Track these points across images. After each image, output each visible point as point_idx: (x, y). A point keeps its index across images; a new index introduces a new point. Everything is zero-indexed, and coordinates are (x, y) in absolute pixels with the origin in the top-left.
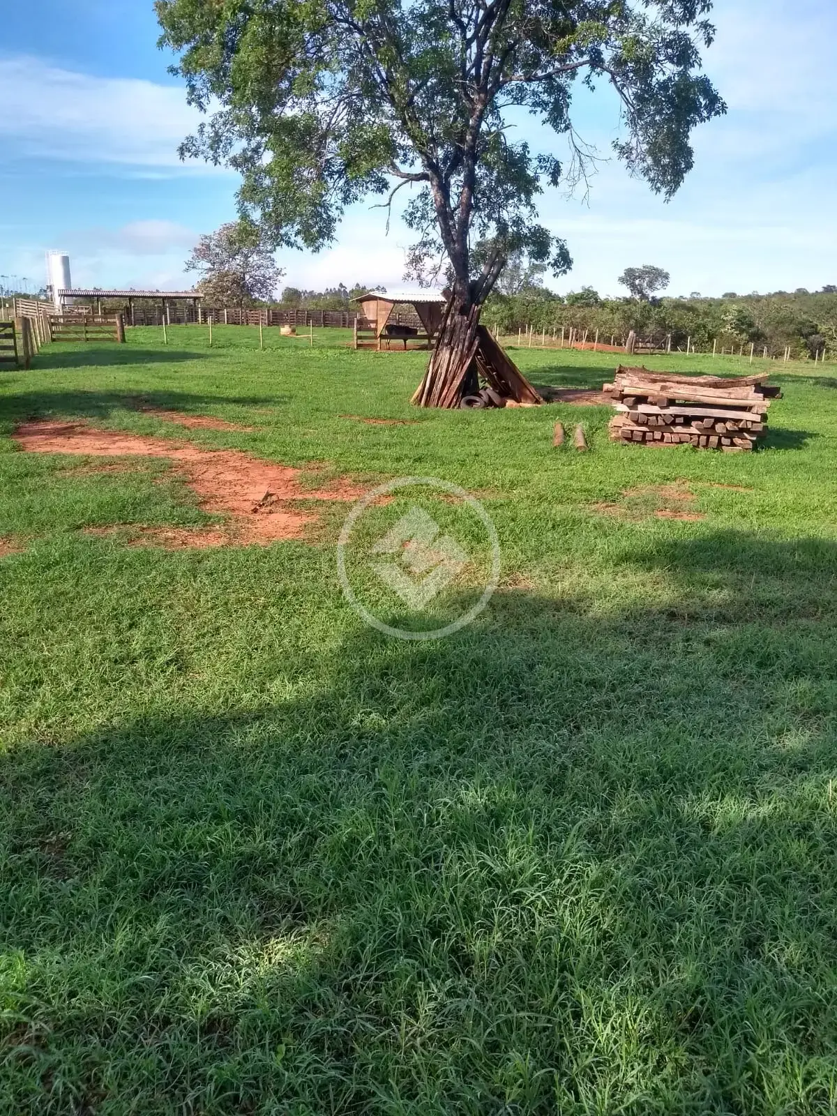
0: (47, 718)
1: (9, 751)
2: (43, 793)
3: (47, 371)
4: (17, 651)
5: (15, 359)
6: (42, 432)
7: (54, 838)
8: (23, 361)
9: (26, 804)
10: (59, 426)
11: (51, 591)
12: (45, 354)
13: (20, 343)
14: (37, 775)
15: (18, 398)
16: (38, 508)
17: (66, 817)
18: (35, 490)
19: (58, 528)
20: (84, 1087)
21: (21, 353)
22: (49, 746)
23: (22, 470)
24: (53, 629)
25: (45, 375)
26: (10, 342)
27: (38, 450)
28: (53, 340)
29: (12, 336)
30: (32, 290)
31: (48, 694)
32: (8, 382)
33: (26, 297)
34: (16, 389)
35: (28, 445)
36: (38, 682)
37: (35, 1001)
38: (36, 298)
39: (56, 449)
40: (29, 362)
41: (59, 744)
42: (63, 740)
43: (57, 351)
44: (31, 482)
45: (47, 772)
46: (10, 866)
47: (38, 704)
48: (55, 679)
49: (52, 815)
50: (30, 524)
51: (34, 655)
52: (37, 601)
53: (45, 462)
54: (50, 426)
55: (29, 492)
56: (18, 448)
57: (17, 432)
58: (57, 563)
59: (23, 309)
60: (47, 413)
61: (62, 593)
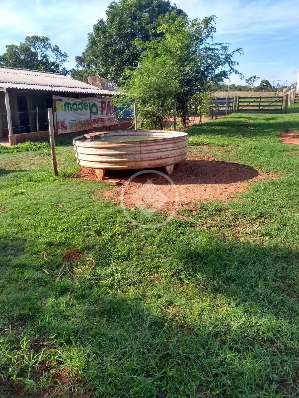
0: (287, 238)
1: (274, 246)
2: (285, 264)
3: (292, 114)
4: (279, 212)
5: (281, 110)
6: (289, 136)
7: (288, 282)
8: (283, 110)
9: (278, 267)
10: (296, 134)
11: (292, 194)
12: (291, 108)
13: (284, 104)
14: (283, 258)
15: (281, 124)
16: (288, 163)
17: (292, 275)
18: (287, 157)
19: (295, 171)
20: (295, 374)
21: (283, 108)
22: (287, 249)
23: (282, 149)
24: (292, 207)
25: (291, 115)
26: (280, 104)
27: (288, 143)
28: (295, 103)
29: (281, 101)
30: (288, 85)
31: (289, 231)
32: (278, 118)
33: (286, 87)
34: (280, 121)
35: (284, 141)
36: (286, 225)
37: (279, 335)
38: (289, 87)
39: (295, 143)
40: (286, 111)
41: (291, 249)
42: (292, 248)
43: (295, 107)
44: (285, 154)
45: (286, 257)
46: (272, 286)
47: (285, 233)
48: (292, 226)
49: (287, 273)
50: (284, 169)
51: (285, 215)
52: (286, 196)
53: (291, 147)
54: (292, 134)
55: (285, 157)
56: (281, 141)
57: (280, 136)
58: (295, 184)
59: (285, 92)
60: (291, 129)
61: (296, 195)
